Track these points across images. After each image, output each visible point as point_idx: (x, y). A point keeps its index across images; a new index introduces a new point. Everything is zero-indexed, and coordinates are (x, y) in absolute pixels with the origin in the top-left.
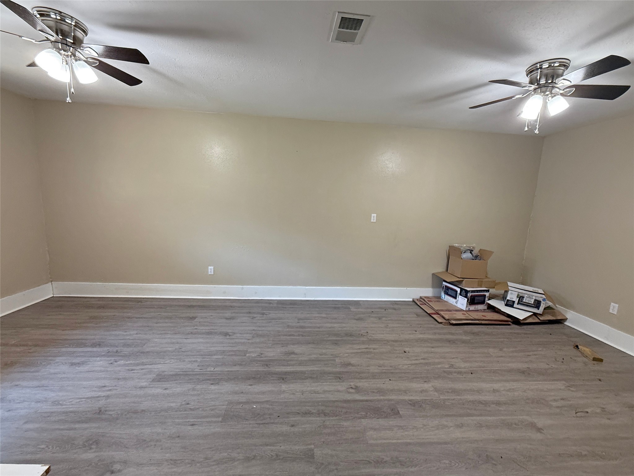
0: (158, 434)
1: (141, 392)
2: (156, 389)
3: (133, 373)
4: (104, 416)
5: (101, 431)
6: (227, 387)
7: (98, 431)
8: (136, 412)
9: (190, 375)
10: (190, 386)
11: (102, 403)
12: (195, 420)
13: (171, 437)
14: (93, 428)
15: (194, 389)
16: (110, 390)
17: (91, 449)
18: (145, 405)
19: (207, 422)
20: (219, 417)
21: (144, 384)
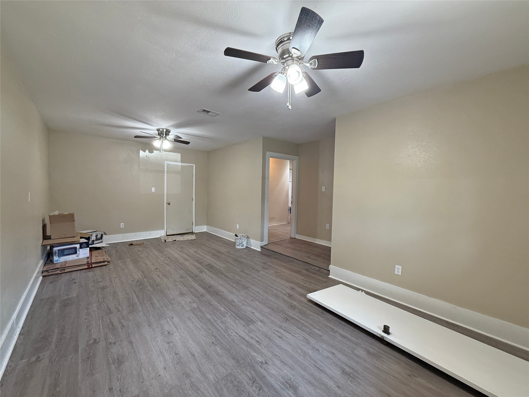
0: (270, 296)
1: (265, 319)
2: (257, 316)
3: (258, 338)
4: (286, 316)
5: (288, 310)
6: (231, 297)
7: (290, 311)
8: (273, 309)
9: (235, 314)
10: (243, 307)
11: (284, 325)
12: (256, 293)
13: (268, 293)
14: (291, 313)
15: (243, 304)
16: (278, 332)
17: (294, 305)
18: (268, 310)
19: (253, 290)
20: (249, 290)
21: (259, 323)
